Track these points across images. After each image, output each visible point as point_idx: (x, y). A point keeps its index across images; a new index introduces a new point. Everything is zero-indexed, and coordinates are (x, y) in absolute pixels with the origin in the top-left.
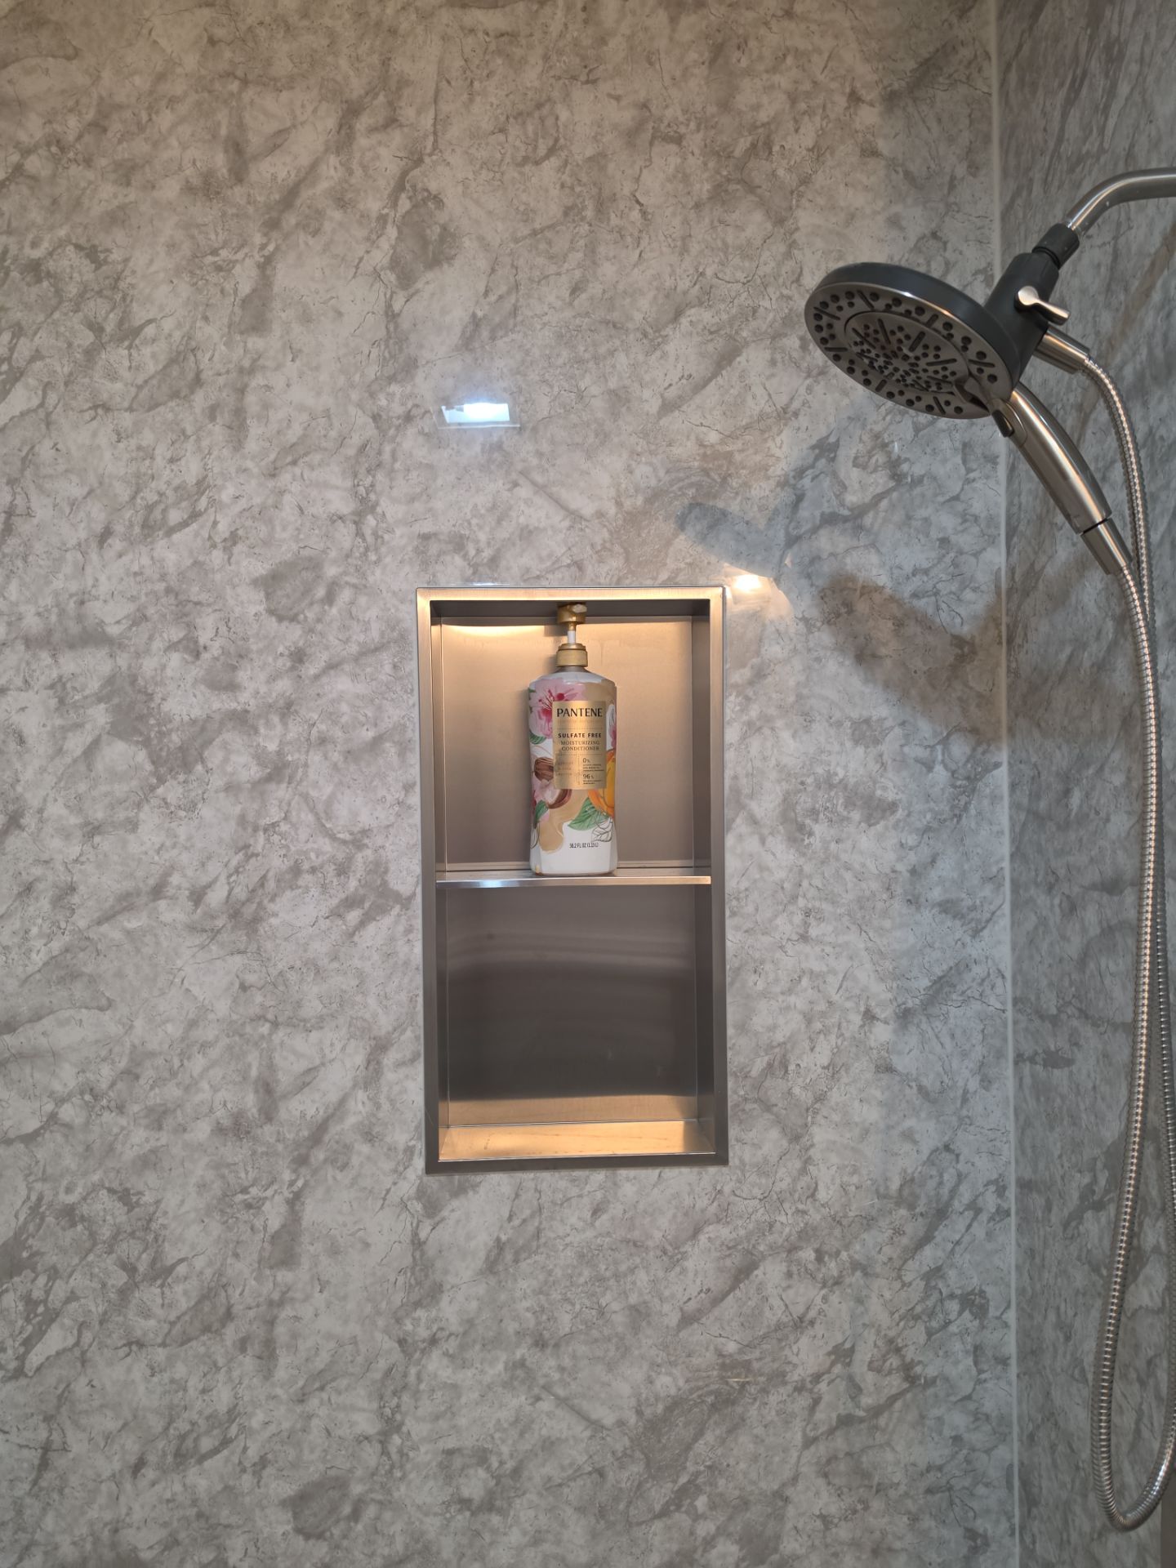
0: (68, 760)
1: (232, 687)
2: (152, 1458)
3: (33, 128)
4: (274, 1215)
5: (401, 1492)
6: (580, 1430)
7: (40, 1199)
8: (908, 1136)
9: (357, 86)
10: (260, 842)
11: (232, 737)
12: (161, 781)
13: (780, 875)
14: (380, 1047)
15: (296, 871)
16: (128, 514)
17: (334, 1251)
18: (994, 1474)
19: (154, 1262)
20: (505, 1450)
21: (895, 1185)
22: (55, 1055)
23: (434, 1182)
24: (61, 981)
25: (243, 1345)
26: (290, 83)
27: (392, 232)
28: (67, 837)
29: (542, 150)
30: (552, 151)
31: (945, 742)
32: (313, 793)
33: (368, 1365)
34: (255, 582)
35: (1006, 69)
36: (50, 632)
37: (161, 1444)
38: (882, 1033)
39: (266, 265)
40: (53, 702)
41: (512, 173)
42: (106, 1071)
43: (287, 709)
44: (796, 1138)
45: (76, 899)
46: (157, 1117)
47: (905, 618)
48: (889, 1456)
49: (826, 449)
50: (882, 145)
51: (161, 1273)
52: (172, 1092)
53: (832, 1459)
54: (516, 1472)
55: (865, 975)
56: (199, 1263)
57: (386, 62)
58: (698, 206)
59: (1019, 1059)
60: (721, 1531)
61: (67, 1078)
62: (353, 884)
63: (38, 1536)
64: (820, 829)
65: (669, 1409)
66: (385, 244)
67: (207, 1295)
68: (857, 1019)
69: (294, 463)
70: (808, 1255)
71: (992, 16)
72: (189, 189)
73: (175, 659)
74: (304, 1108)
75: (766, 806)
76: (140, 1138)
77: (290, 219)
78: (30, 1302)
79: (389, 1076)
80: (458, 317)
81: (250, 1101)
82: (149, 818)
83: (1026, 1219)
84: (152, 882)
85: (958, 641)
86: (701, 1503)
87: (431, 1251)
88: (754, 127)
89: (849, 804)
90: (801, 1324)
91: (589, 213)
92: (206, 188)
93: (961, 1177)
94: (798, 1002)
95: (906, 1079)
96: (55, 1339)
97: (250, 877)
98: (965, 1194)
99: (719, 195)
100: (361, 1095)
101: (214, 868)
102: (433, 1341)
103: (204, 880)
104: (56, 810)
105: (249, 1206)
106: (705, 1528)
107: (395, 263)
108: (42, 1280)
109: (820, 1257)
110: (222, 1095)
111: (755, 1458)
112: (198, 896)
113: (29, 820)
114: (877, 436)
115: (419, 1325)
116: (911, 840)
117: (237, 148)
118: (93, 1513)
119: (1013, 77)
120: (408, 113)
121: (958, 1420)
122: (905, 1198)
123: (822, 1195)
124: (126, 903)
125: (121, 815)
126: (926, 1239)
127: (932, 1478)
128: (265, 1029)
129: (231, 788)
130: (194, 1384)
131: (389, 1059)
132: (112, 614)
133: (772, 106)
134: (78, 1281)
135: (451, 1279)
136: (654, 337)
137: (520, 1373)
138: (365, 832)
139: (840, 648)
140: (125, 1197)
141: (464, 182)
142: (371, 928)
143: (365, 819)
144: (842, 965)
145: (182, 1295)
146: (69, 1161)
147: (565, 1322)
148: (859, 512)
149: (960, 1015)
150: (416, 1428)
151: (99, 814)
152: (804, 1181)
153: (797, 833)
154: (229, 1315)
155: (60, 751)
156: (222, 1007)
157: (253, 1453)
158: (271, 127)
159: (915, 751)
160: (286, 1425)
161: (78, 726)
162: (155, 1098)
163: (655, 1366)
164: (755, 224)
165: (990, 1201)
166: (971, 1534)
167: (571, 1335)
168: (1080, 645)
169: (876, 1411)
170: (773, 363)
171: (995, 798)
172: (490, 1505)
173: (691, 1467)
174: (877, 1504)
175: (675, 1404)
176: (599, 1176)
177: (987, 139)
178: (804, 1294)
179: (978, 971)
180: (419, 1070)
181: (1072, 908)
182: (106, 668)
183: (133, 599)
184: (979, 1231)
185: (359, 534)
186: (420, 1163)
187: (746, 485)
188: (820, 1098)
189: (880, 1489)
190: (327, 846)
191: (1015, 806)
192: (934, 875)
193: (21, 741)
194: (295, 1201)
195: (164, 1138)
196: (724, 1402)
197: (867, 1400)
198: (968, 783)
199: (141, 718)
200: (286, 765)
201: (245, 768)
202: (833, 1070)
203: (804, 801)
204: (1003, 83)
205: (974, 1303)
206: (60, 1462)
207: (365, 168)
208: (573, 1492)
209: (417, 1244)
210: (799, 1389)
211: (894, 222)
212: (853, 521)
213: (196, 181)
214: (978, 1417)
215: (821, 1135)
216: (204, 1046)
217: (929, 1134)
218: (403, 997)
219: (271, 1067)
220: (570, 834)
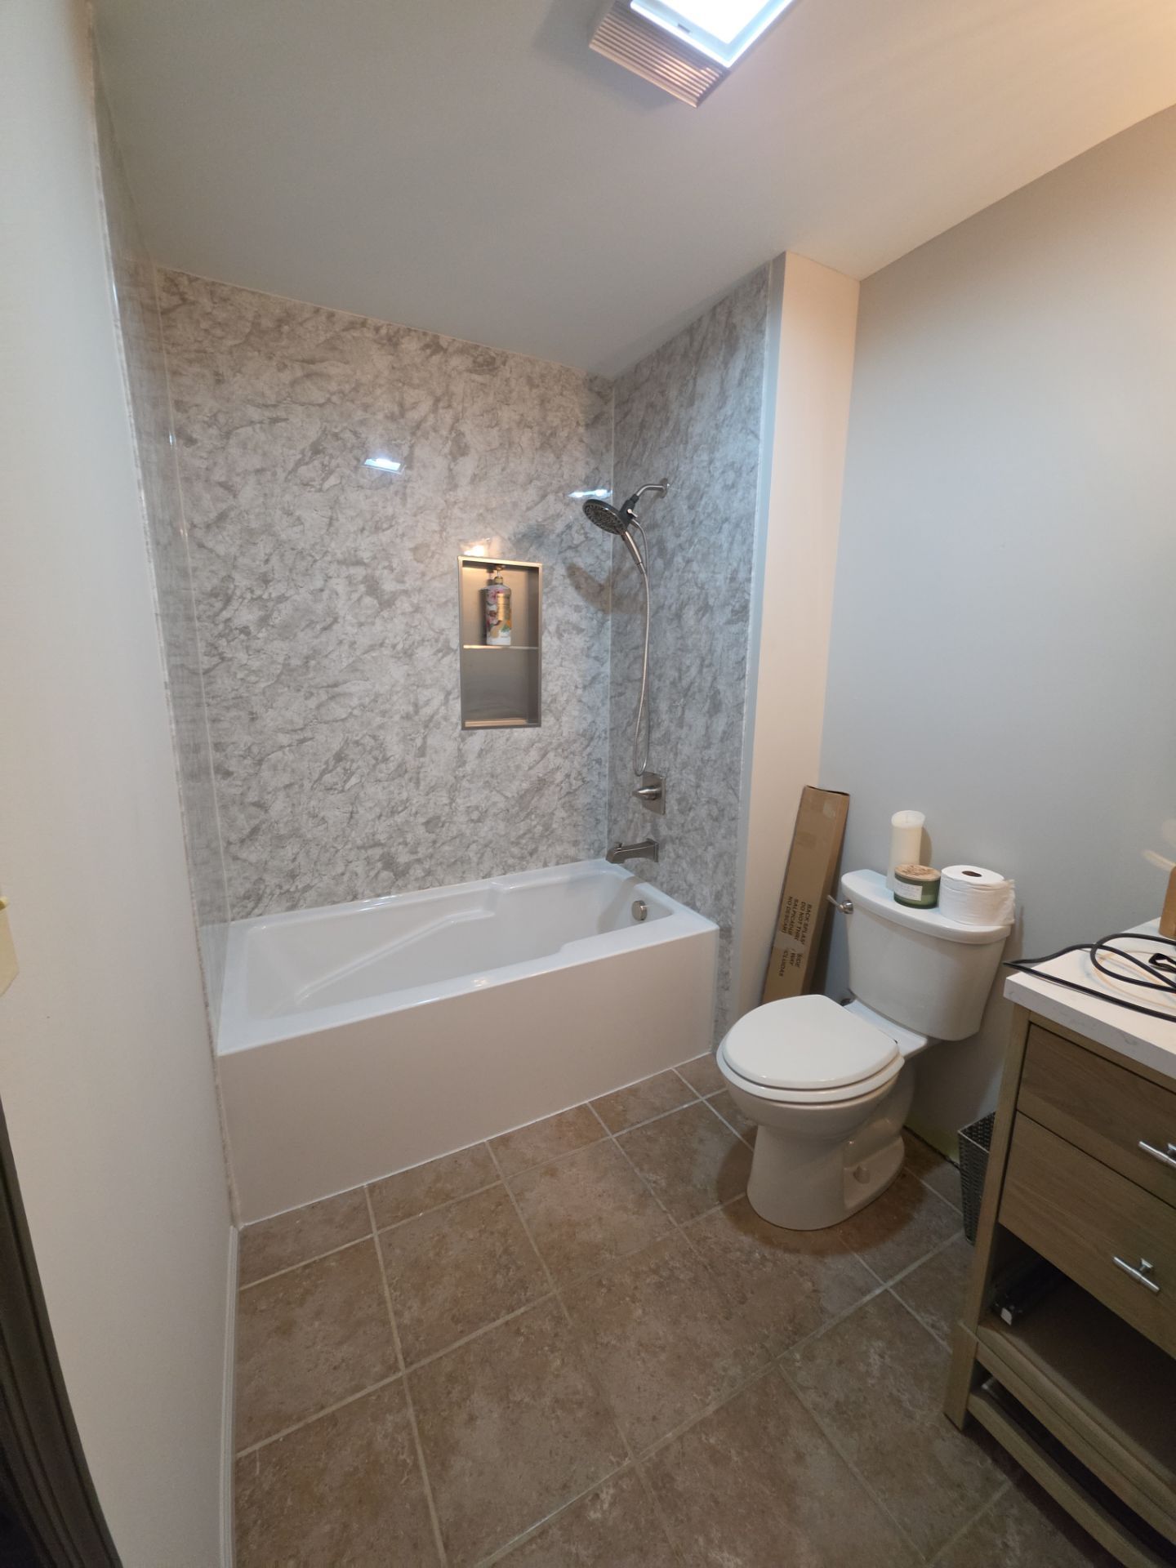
0: (352, 601)
1: (403, 582)
2: (384, 814)
3: (333, 387)
4: (419, 742)
5: (455, 819)
6: (503, 799)
7: (348, 739)
8: (585, 719)
9: (439, 392)
10: (412, 632)
11: (404, 598)
12: (382, 610)
13: (555, 648)
14: (448, 694)
15: (423, 640)
16: (370, 523)
17: (436, 752)
18: (602, 804)
19: (383, 756)
20: (483, 805)
21: (581, 731)
22: (351, 695)
23: (464, 732)
24: (352, 671)
25: (410, 780)
26: (417, 387)
27: (450, 443)
28: (353, 626)
29: (493, 424)
30: (496, 425)
31: (596, 613)
32: (428, 617)
33: (446, 784)
34: (411, 550)
35: (616, 424)
36: (345, 560)
37: (387, 809)
38: (579, 691)
39: (412, 447)
40: (347, 583)
41: (485, 430)
42: (367, 700)
43: (420, 590)
44: (558, 720)
45: (356, 646)
46: (384, 713)
47: (588, 578)
48: (578, 801)
49: (569, 527)
50: (585, 439)
51: (386, 760)
52: (387, 706)
53: (565, 803)
54: (486, 811)
55: (576, 676)
56: (397, 756)
57: (447, 386)
58: (536, 449)
59: (611, 697)
60: (538, 824)
61: (355, 702)
62: (440, 645)
63: (350, 839)
64: (566, 635)
65: (525, 792)
66: (447, 445)
67: (400, 766)
68: (573, 688)
69: (422, 513)
70: (560, 750)
71: (613, 406)
72: (386, 417)
73: (386, 571)
74: (426, 711)
75: (552, 628)
76: (378, 720)
77: (419, 433)
78: (345, 769)
79: (451, 702)
80: (469, 473)
81: (411, 709)
82: (378, 621)
83: (611, 738)
84: (380, 642)
85: (600, 585)
86: (533, 816)
87: (463, 752)
88: (551, 428)
89: (573, 629)
90: (558, 768)
91: (507, 446)
92: (392, 417)
93: (597, 729)
94: (559, 683)
95: (585, 704)
96: (354, 780)
97: (409, 642)
98: (598, 734)
99: (542, 447)
100: (443, 708)
101: (399, 638)
102: (464, 776)
103: (396, 642)
104: (349, 617)
105: (411, 740)
106: (534, 823)
107: (451, 453)
108: (349, 763)
109: (563, 750)
110: (403, 707)
111: (546, 804)
112: (394, 646)
113: (340, 620)
114: (582, 525)
115: (461, 770)
116: (588, 639)
117: (401, 405)
118: (367, 831)
119: (618, 428)
120: (455, 404)
121: (594, 791)
122: (583, 735)
123: (564, 735)
124: (372, 648)
125: (369, 620)
126: (588, 746)
127: (588, 807)
128: (415, 687)
129: (403, 614)
130: (396, 791)
131: (451, 697)
132: (366, 556)
133: (556, 422)
134: (360, 763)
135: (468, 760)
136: (524, 487)
137: (487, 784)
138: (443, 630)
139: (571, 585)
140: (374, 737)
141: (471, 430)
142: (445, 659)
143: (444, 625)
144: (570, 673)
145: (392, 766)
146: (356, 727)
147: (499, 771)
148: (577, 546)
149: (599, 687)
150: (459, 801)
151: (363, 619)
152: (560, 731)
153: (560, 636)
154: (406, 771)
155: (350, 599)
156: (402, 681)
157: (414, 810)
158: (413, 401)
159: (589, 615)
160: (423, 802)
161: (356, 591)
162: (382, 707)
163: (522, 781)
164: (551, 458)
165: (603, 735)
166: (597, 820)
167: (501, 773)
168: (631, 589)
169: (576, 790)
170: (556, 500)
171: (608, 629)
172: (479, 820)
173: (531, 807)
174: (575, 814)
175: (527, 791)
176: (508, 731)
177: (611, 443)
178: (559, 761)
179: (602, 675)
180: (459, 700)
181: (627, 655)
182: (364, 573)
183: (372, 551)
184: (600, 743)
185: (441, 537)
186: (460, 727)
187: (549, 535)
188: (564, 709)
189: (576, 810)
190: (431, 633)
191: (612, 631)
192: (593, 650)
193: (337, 594)
194: (425, 738)
195: (386, 720)
196: (539, 790)
197: (573, 788)
198: (602, 624)
199: (376, 590)
200: (419, 607)
201: (407, 607)
202: (567, 701)
203: (562, 627)
204: (615, 429)
205: (599, 761)
206: (356, 816)
207: (441, 419)
208: (501, 816)
209: (459, 750)
210: (558, 785)
211: (587, 463)
212: (575, 548)
213: (389, 415)
214: (599, 790)
215: (564, 719)
216: (397, 692)
217: (590, 718)
218: (455, 679)
219: (417, 699)
220: (501, 633)
